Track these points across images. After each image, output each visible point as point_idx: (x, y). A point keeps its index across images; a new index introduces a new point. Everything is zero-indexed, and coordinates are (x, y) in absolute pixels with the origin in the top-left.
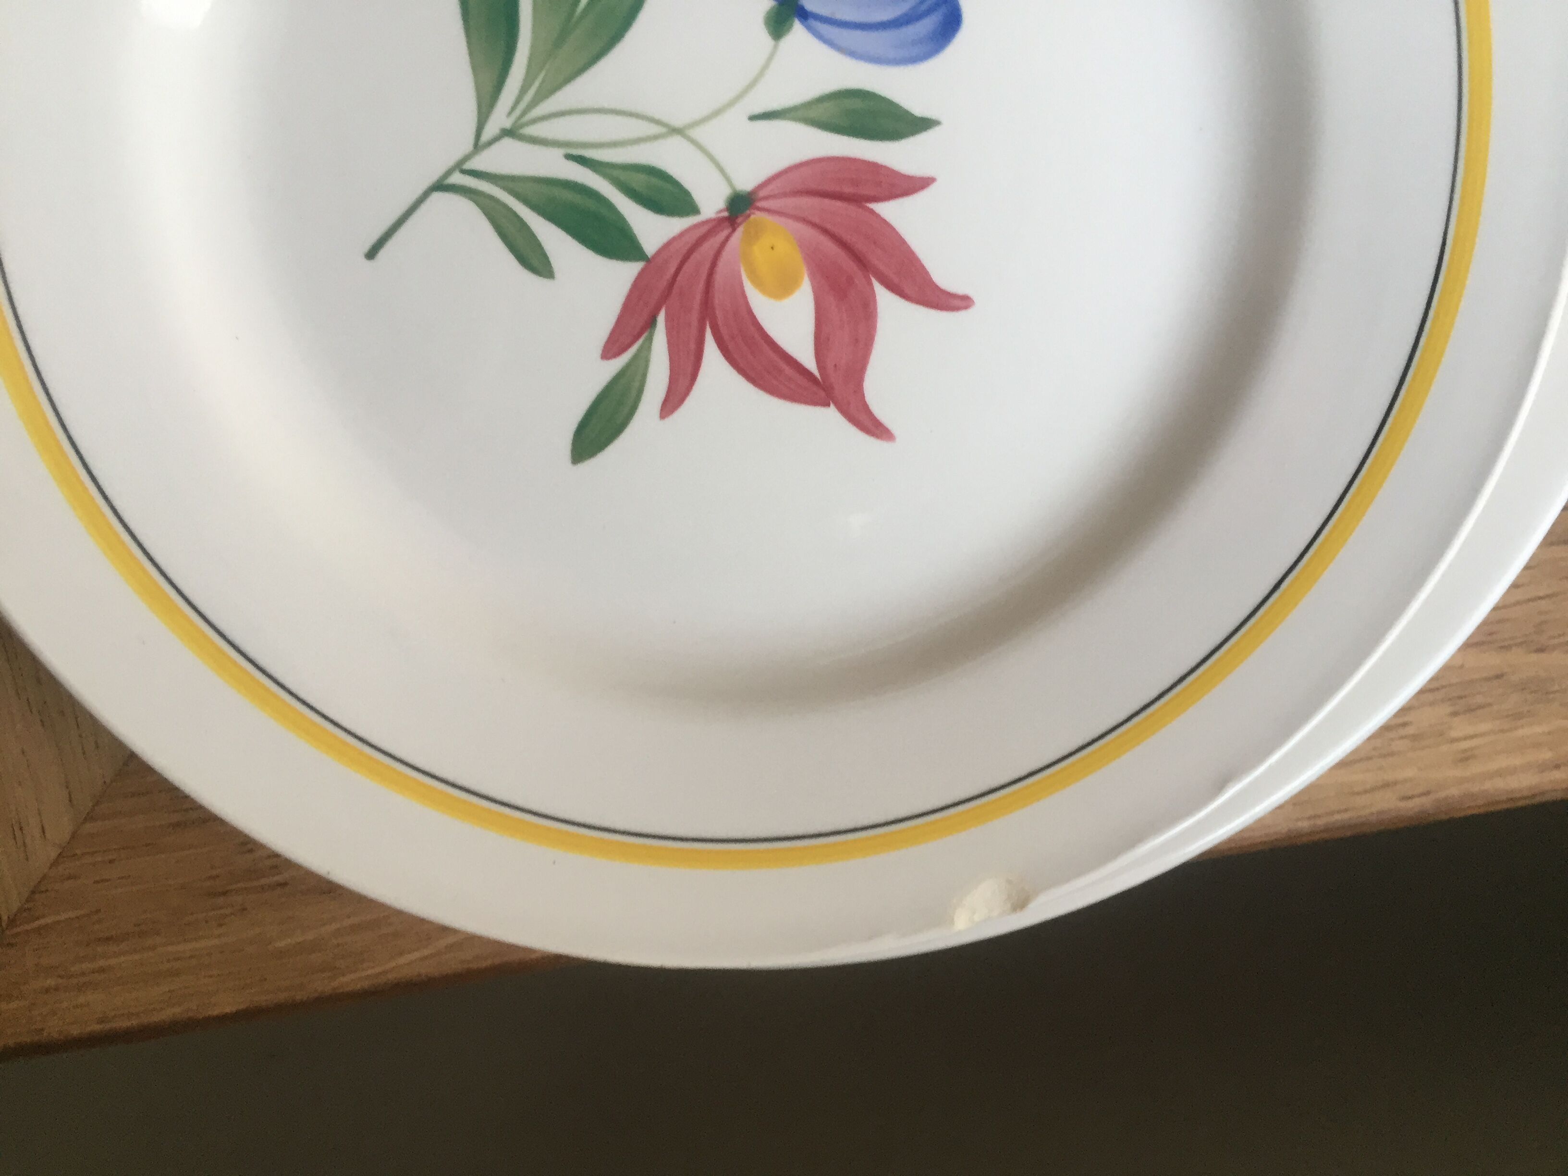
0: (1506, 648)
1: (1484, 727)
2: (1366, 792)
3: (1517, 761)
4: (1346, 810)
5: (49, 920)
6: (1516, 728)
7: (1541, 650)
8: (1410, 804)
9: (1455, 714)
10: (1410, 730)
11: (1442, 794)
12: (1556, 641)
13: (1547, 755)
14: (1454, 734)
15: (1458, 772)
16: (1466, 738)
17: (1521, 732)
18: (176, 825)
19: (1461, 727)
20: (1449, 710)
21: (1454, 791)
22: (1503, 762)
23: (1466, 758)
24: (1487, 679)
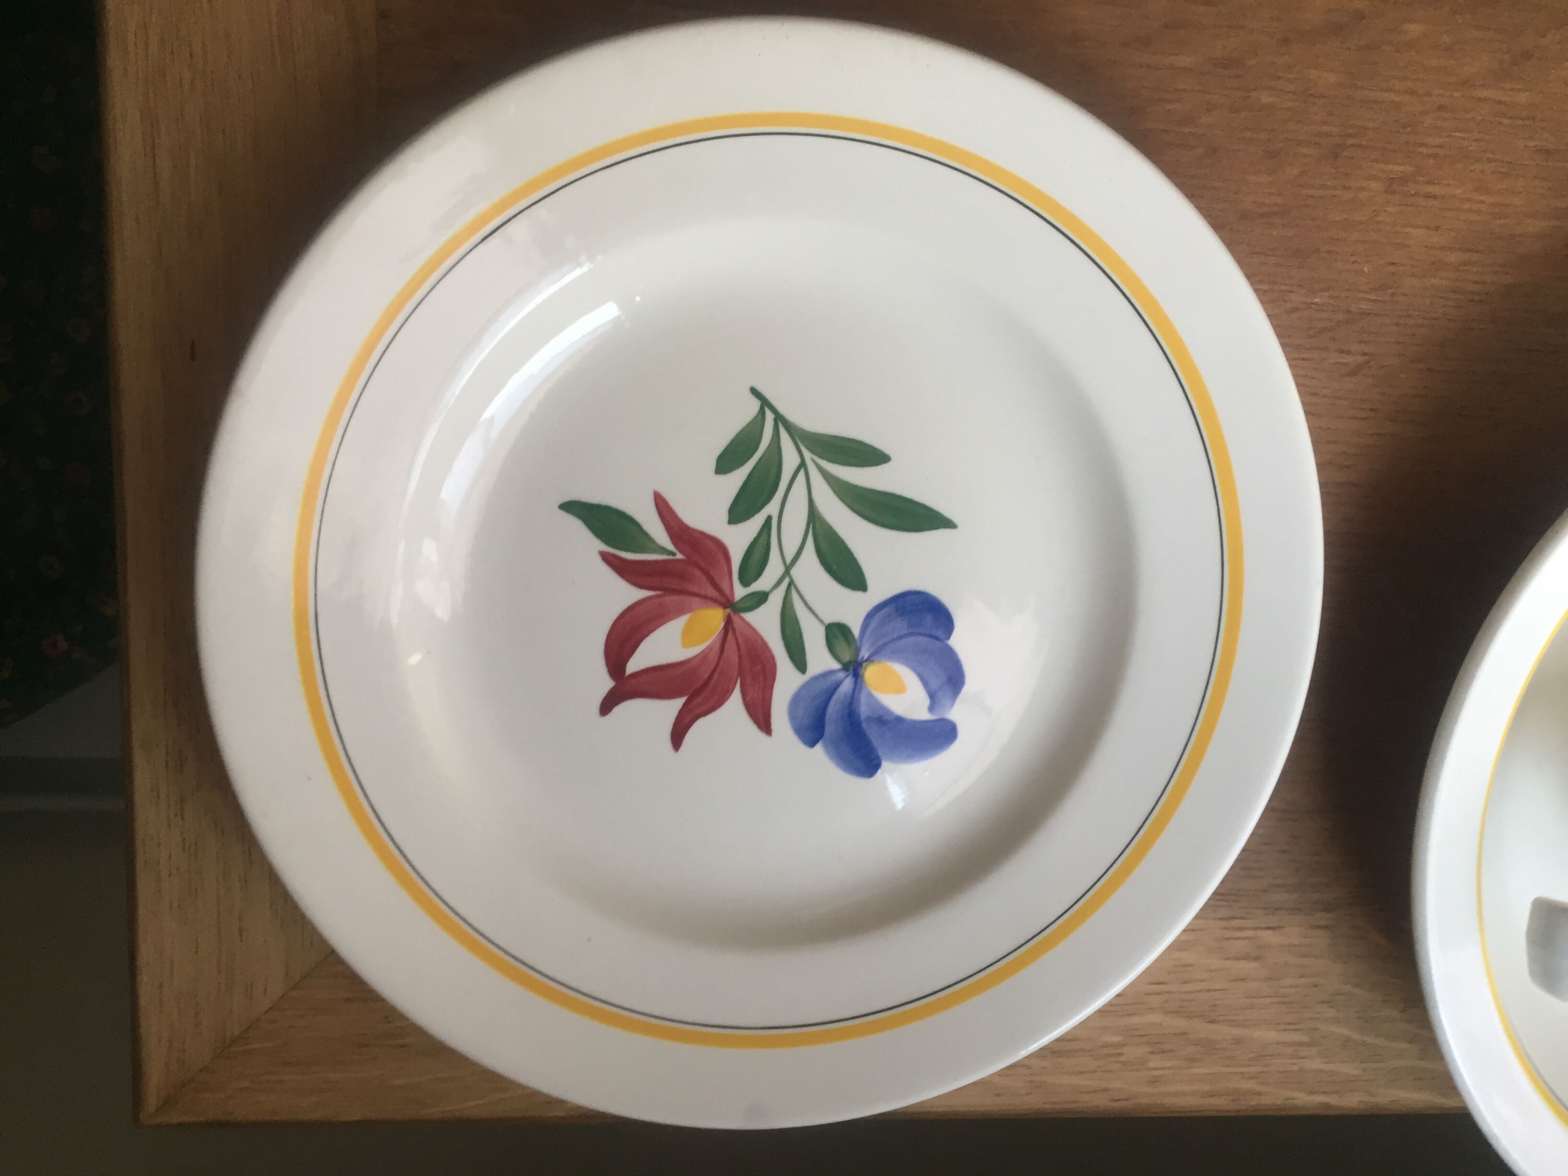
0: (1190, 1017)
1: (1169, 1064)
2: (1089, 1092)
3: (1188, 1088)
4: (1076, 1102)
5: (256, 1046)
6: (1192, 1068)
7: (1212, 1022)
8: (1116, 1104)
9: (1152, 1053)
10: (1122, 1059)
11: (1138, 1101)
12: (1222, 1018)
13: (1206, 1088)
14: (1152, 1065)
15: (1150, 1090)
16: (1157, 1069)
17: (1192, 1071)
18: (348, 1000)
19: (1155, 1062)
20: (1149, 1049)
21: (1145, 1101)
22: (1179, 1087)
23: (1154, 1081)
24: (1176, 1035)
